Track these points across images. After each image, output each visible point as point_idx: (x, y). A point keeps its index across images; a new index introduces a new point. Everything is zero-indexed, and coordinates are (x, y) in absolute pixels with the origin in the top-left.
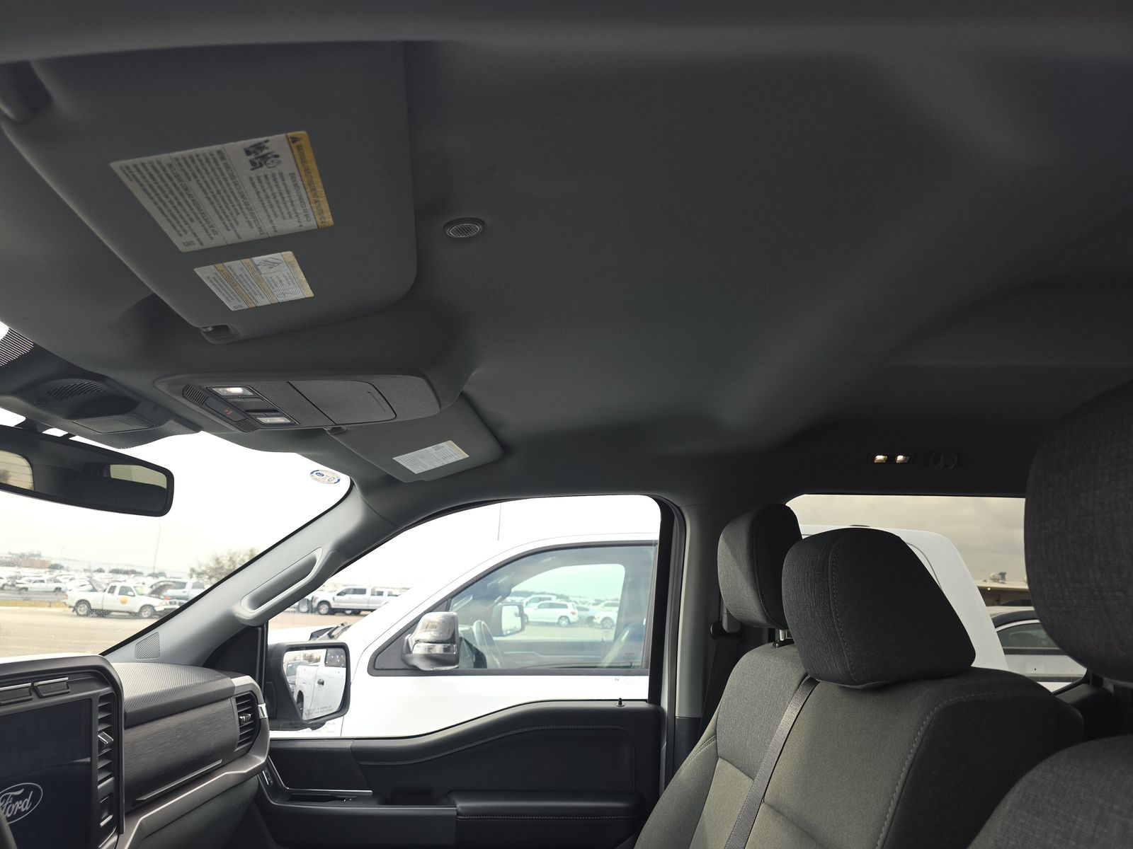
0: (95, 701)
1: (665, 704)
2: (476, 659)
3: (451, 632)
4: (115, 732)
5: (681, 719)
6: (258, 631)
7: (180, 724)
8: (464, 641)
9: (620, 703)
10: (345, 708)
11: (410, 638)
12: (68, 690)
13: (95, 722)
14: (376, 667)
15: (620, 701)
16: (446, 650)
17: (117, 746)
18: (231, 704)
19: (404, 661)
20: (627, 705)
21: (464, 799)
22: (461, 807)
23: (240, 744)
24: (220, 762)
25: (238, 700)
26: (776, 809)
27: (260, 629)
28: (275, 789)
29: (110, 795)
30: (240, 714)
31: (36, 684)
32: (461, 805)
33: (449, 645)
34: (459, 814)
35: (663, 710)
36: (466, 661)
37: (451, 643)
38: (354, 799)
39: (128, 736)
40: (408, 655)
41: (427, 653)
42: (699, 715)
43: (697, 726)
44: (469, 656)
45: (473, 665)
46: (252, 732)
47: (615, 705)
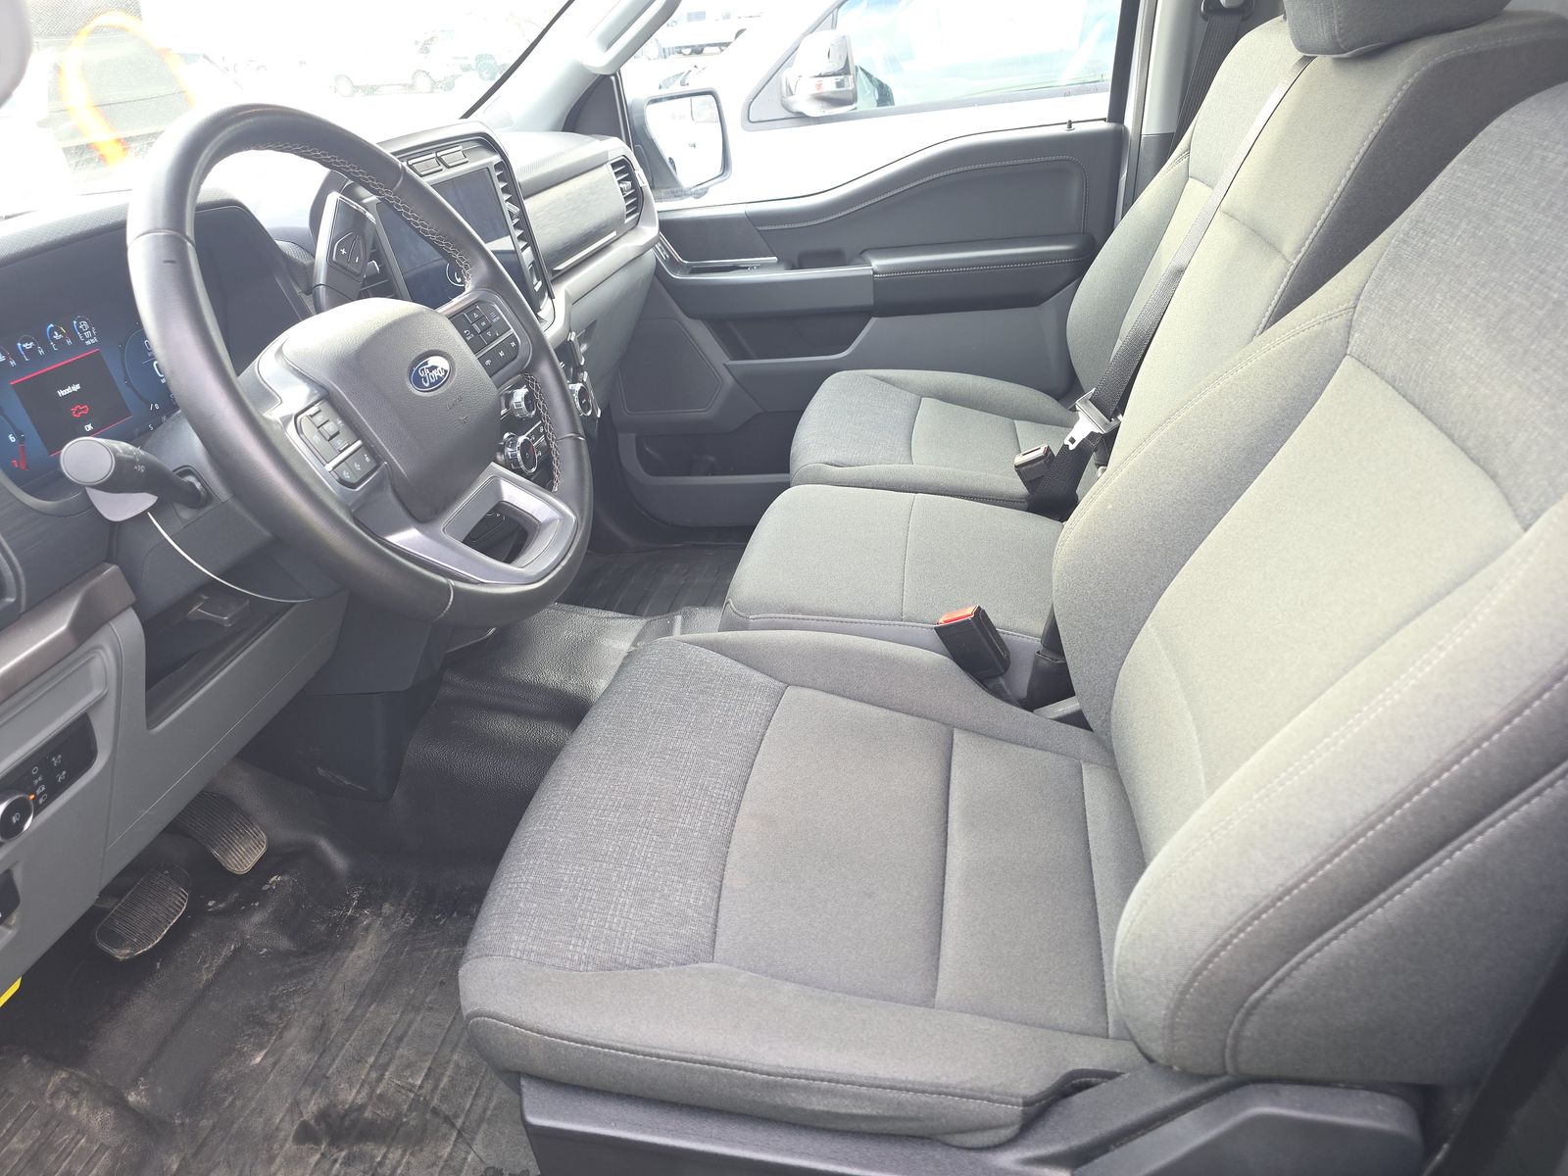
0: (492, 170)
1: (1129, 121)
2: (880, 95)
3: (844, 60)
4: (516, 200)
5: (1149, 138)
6: (611, 81)
7: (568, 194)
8: (859, 70)
9: (1070, 127)
10: (728, 169)
11: (788, 75)
12: (466, 160)
13: (500, 192)
14: (751, 119)
15: (1070, 123)
16: (839, 85)
17: (523, 215)
18: (607, 171)
19: (786, 107)
20: (1078, 128)
21: (879, 256)
22: (878, 266)
23: (628, 215)
24: (614, 234)
25: (614, 166)
26: (1230, 215)
27: (613, 78)
28: (672, 263)
29: (533, 263)
30: (619, 182)
31: (439, 154)
32: (877, 263)
33: (842, 77)
34: (875, 273)
35: (1126, 129)
36: (867, 100)
37: (846, 74)
38: (758, 267)
39: (530, 205)
40: (791, 99)
41: (816, 92)
42: (1173, 130)
43: (1168, 143)
44: (869, 92)
45: (876, 105)
46: (636, 201)
47: (1062, 130)
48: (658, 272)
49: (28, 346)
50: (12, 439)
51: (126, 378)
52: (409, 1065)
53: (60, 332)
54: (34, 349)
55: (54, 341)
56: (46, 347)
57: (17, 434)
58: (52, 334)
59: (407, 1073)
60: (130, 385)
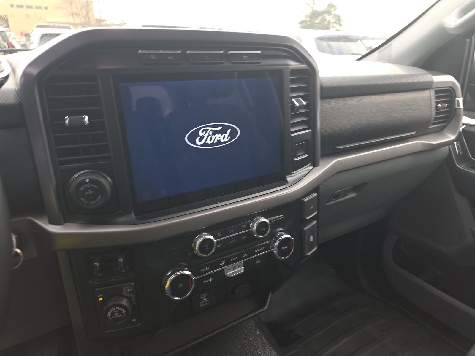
48: (449, 159)
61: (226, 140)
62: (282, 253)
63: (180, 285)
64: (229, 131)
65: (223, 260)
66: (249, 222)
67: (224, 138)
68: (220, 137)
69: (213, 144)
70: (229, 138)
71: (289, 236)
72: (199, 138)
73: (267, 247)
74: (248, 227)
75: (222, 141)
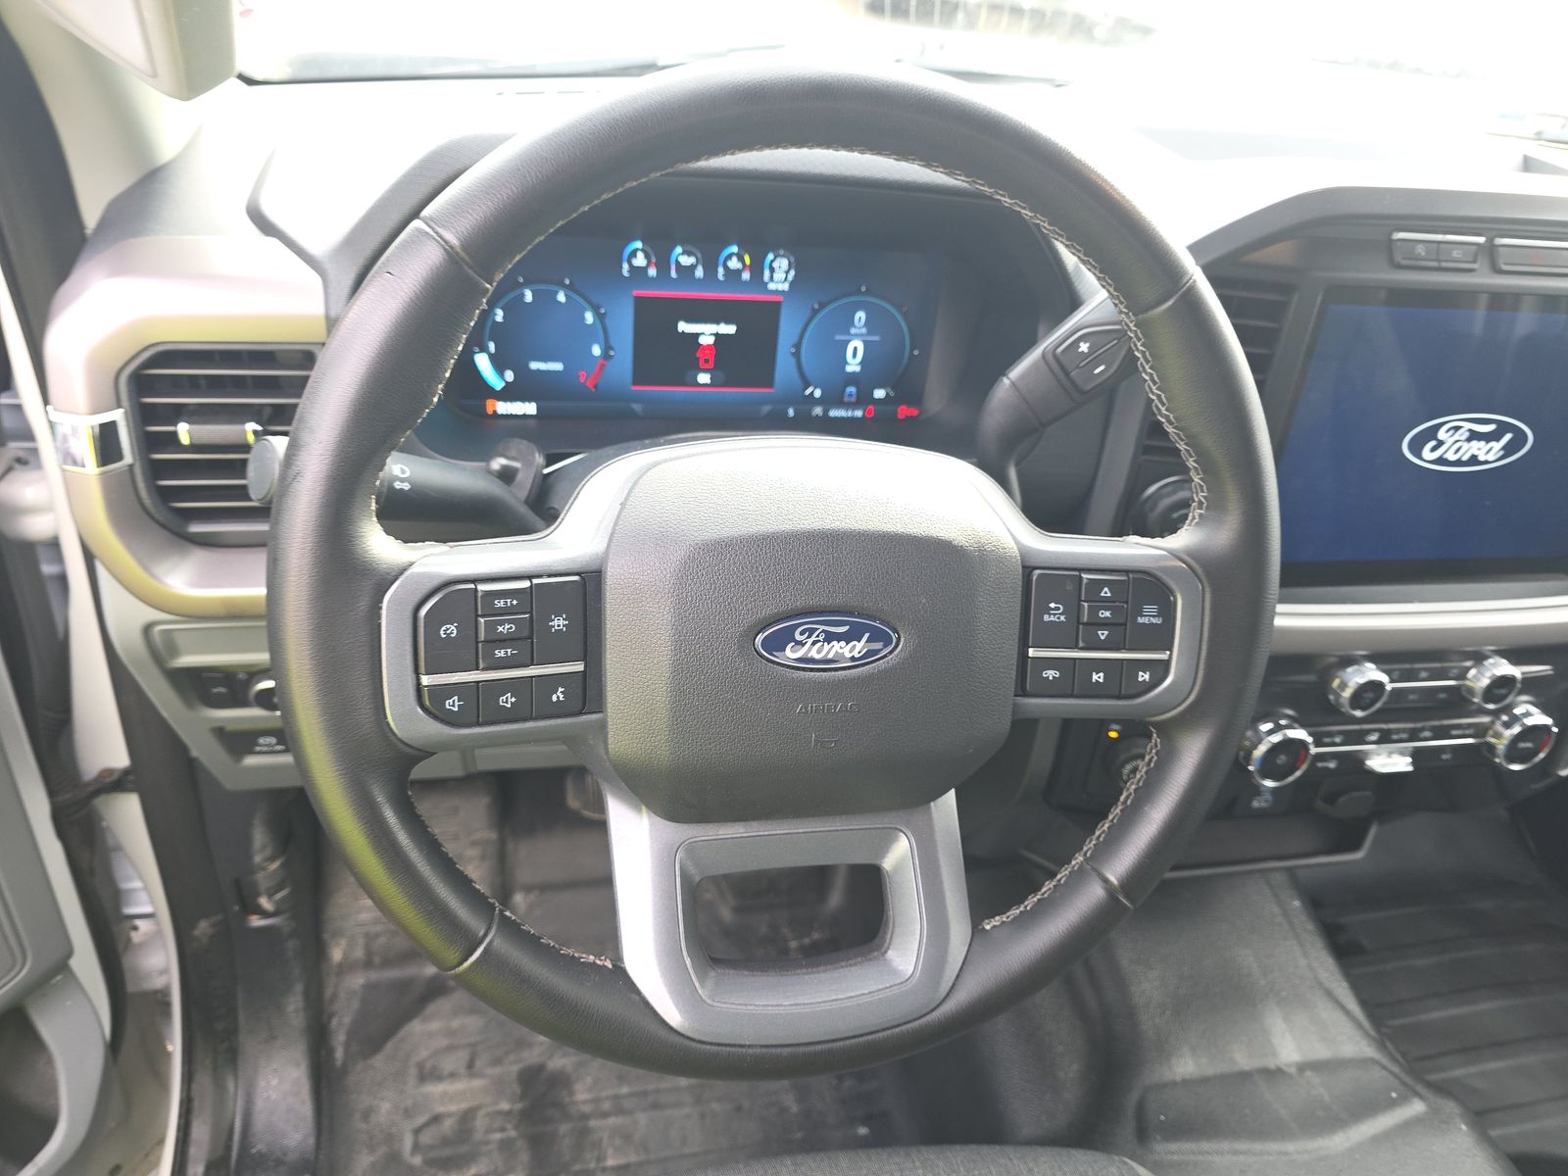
49: (687, 261)
50: (596, 350)
51: (798, 346)
52: (627, 1137)
53: (741, 259)
54: (693, 267)
55: (726, 267)
56: (711, 270)
57: (607, 348)
58: (730, 257)
59: (618, 1142)
60: (797, 355)
61: (1491, 457)
62: (1513, 753)
63: (1282, 759)
64: (1508, 437)
65: (1375, 730)
66: (1468, 664)
67: (1489, 453)
68: (1479, 449)
69: (1458, 463)
70: (1502, 453)
71: (1548, 721)
72: (1433, 443)
73: (1480, 731)
74: (1462, 675)
75: (1482, 458)
